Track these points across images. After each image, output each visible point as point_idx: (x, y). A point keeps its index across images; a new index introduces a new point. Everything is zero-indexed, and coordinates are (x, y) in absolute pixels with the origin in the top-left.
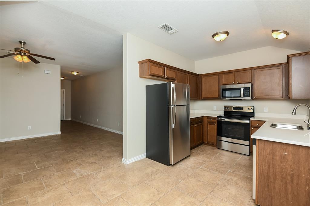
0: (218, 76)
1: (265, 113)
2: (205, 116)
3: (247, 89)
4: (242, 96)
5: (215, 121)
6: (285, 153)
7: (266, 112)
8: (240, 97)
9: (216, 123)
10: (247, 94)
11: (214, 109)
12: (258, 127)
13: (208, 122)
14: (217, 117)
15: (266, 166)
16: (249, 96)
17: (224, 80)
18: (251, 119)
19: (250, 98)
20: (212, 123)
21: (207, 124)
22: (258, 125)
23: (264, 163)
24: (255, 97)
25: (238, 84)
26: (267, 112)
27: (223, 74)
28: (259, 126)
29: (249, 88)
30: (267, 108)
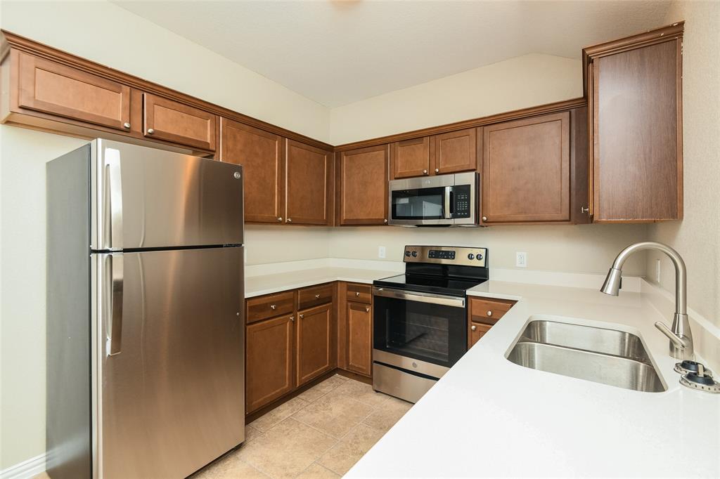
0: (383, 151)
1: (518, 268)
3: (461, 191)
4: (448, 214)
5: (368, 297)
7: (522, 266)
8: (442, 217)
9: (369, 304)
10: (461, 206)
12: (491, 322)
13: (348, 297)
14: (372, 283)
16: (468, 216)
17: (399, 163)
18: (469, 292)
19: (471, 220)
20: (359, 305)
21: (347, 305)
22: (490, 313)
24: (485, 218)
25: (438, 174)
26: (525, 266)
27: (397, 143)
28: (494, 317)
29: (469, 187)
30: (525, 254)
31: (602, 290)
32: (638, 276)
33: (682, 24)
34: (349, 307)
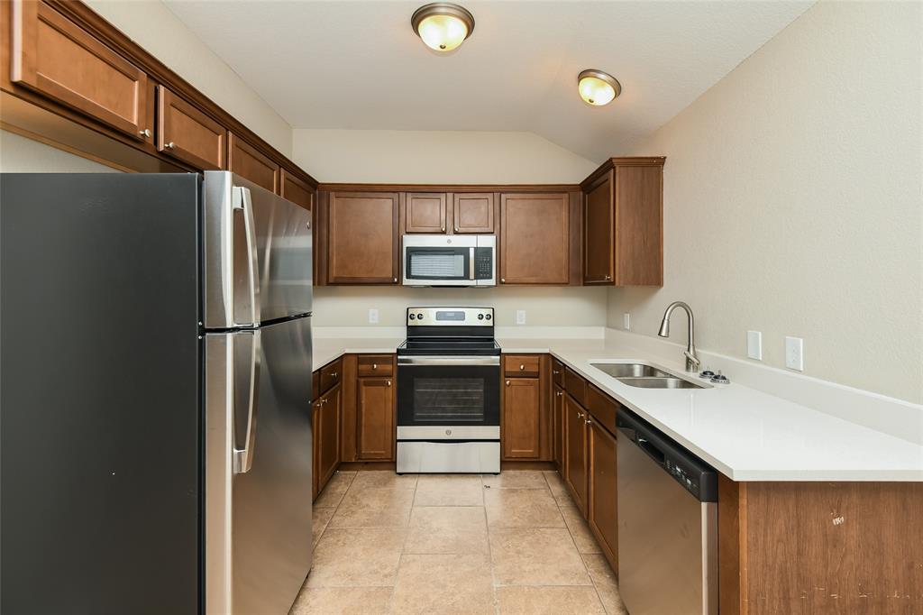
0: (390, 201)
1: (519, 325)
2: (348, 351)
3: (483, 253)
4: (472, 276)
5: (389, 368)
6: (837, 521)
7: (521, 323)
8: (466, 277)
9: (391, 376)
10: (485, 268)
11: (371, 321)
13: (359, 375)
14: (394, 352)
15: (776, 595)
16: (491, 278)
18: (503, 350)
19: (492, 282)
20: (377, 380)
21: (358, 382)
22: (522, 367)
23: (768, 586)
24: (503, 280)
25: (456, 233)
26: (524, 323)
27: (409, 194)
28: (525, 370)
29: (491, 248)
30: (524, 312)
31: (660, 334)
32: (602, 326)
33: (665, 158)
34: (362, 384)
